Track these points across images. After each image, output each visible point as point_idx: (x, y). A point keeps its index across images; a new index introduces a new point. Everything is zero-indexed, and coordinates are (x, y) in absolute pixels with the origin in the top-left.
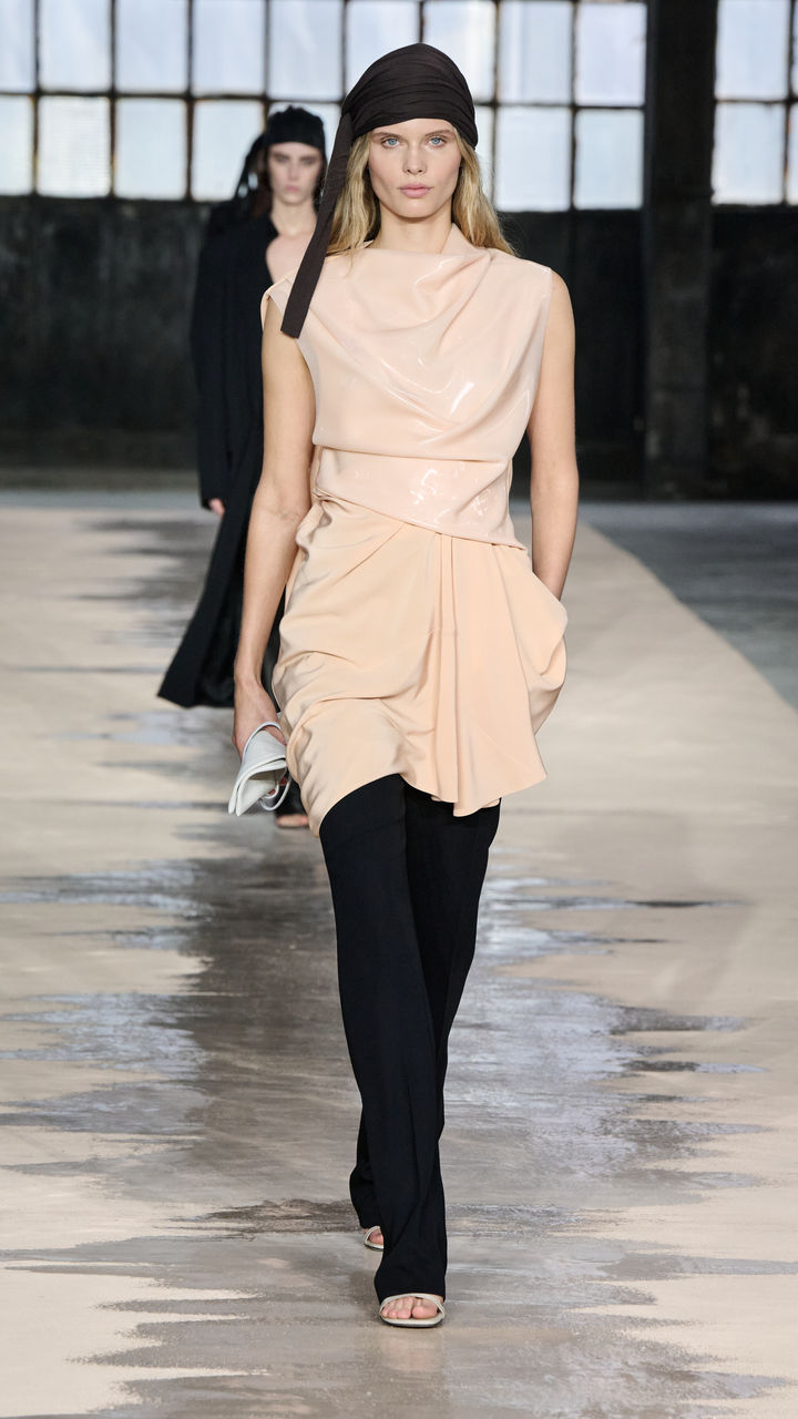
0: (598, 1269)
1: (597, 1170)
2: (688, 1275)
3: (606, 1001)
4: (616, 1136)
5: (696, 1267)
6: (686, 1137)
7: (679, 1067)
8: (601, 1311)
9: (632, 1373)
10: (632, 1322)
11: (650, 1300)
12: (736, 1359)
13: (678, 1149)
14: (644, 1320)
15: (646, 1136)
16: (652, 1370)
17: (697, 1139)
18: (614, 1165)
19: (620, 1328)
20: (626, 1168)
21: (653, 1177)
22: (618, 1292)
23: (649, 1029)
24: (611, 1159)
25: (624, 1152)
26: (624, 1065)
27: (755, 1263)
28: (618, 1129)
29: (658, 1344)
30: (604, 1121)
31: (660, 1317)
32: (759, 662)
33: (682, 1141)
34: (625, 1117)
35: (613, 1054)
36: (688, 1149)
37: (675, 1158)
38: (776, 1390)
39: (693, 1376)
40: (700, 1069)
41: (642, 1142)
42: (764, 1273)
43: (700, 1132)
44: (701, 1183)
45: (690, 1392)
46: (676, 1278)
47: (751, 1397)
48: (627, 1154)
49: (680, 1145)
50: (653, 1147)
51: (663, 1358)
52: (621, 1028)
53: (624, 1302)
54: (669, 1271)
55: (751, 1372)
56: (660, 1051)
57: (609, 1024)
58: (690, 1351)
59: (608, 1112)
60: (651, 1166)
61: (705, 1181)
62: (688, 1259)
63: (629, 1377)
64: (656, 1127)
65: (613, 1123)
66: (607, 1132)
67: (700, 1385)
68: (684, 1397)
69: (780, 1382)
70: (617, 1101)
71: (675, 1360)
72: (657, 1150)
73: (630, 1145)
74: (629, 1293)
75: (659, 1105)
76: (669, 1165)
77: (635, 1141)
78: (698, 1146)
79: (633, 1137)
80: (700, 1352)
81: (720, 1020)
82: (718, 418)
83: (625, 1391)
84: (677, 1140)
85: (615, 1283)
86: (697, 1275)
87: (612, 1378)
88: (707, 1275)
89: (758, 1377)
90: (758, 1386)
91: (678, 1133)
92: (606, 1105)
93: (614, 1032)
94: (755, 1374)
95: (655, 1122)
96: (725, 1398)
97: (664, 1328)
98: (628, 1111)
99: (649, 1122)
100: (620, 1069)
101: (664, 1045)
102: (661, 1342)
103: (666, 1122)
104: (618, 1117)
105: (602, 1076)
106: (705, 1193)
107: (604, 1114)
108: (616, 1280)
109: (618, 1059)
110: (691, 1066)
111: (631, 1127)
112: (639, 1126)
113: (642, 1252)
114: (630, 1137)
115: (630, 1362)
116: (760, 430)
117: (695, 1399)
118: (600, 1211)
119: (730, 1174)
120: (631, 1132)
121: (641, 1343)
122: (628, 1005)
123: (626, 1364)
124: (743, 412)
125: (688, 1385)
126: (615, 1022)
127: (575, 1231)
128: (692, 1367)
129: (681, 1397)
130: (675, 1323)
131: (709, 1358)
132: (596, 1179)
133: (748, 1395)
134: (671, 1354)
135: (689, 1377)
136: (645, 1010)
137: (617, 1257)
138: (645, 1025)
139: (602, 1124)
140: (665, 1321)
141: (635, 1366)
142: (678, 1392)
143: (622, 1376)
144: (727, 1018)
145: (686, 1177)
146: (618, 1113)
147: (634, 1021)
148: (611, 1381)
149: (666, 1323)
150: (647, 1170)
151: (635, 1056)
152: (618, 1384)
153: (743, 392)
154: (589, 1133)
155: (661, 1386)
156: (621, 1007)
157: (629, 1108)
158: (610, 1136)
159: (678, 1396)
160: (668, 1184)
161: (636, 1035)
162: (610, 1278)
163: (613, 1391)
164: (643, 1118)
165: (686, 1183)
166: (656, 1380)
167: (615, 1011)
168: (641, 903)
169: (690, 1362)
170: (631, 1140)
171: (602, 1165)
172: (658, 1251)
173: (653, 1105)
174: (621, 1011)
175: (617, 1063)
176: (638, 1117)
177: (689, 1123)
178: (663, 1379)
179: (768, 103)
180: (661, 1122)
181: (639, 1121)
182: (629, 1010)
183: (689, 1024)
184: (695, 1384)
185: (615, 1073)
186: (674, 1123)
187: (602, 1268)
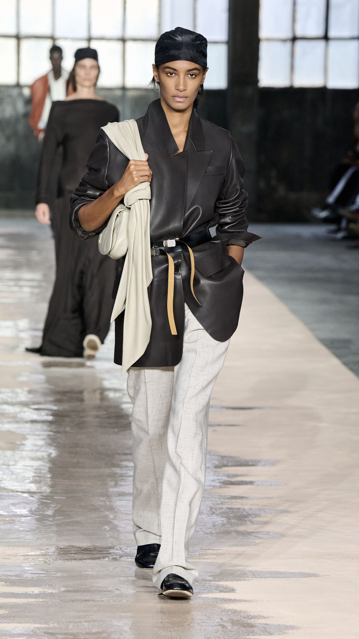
0: (209, 576)
1: (208, 531)
2: (250, 579)
3: (212, 453)
4: (217, 515)
5: (254, 575)
6: (250, 515)
7: (246, 483)
8: (210, 595)
9: (225, 624)
10: (225, 601)
11: (232, 590)
12: (272, 617)
13: (246, 521)
14: (230, 600)
15: (231, 515)
16: (234, 623)
17: (254, 516)
18: (216, 528)
19: (219, 604)
20: (222, 530)
21: (234, 534)
22: (218, 587)
23: (232, 466)
24: (215, 526)
25: (220, 522)
26: (220, 482)
27: (281, 573)
28: (218, 512)
29: (236, 610)
30: (211, 508)
31: (237, 598)
32: (282, 298)
33: (247, 517)
34: (221, 506)
35: (215, 478)
36: (250, 521)
37: (244, 525)
38: (290, 631)
39: (253, 625)
40: (256, 484)
41: (229, 518)
42: (285, 578)
43: (255, 513)
44: (256, 536)
45: (251, 632)
46: (245, 580)
47: (279, 634)
48: (222, 524)
49: (246, 519)
50: (234, 520)
51: (239, 617)
52: (219, 465)
53: (221, 591)
54: (241, 577)
55: (279, 623)
56: (237, 476)
57: (214, 464)
58: (251, 614)
59: (214, 504)
60: (233, 529)
61: (258, 535)
62: (250, 571)
63: (223, 626)
64: (235, 511)
65: (216, 509)
66: (213, 513)
67: (256, 629)
68: (248, 635)
69: (292, 628)
70: (218, 499)
71: (244, 618)
72: (236, 521)
73: (223, 519)
74: (223, 587)
75: (237, 501)
76: (242, 528)
77: (225, 517)
78: (255, 519)
79: (225, 515)
80: (256, 614)
81: (264, 461)
82: (262, 184)
83: (221, 632)
84: (245, 516)
85: (217, 583)
86: (254, 579)
87: (216, 626)
88: (259, 579)
89: (283, 625)
90: (282, 629)
91: (245, 513)
92: (212, 501)
93: (216, 467)
94: (281, 624)
95: (235, 509)
96: (267, 635)
97: (239, 603)
98: (222, 503)
99: (232, 508)
100: (219, 484)
101: (239, 473)
102: (238, 610)
103: (239, 508)
104: (218, 506)
105: (210, 488)
106: (258, 541)
107: (211, 505)
108: (217, 581)
109: (218, 479)
110: (251, 483)
111: (224, 510)
112: (227, 511)
113: (229, 568)
114: (223, 515)
115: (224, 619)
116: (281, 191)
117: (253, 635)
118: (209, 549)
119: (269, 532)
120: (223, 513)
121: (229, 610)
122: (223, 455)
123: (222, 620)
124: (274, 182)
125: (251, 629)
126: (217, 463)
127: (198, 559)
128: (252, 621)
129: (247, 635)
130: (244, 601)
131: (260, 617)
132: (208, 535)
133: (278, 633)
134: (242, 615)
135: (251, 626)
136: (230, 457)
137: (218, 571)
138: (230, 464)
139: (211, 510)
140: (240, 600)
141: (226, 621)
142: (246, 633)
143: (220, 625)
144: (268, 461)
145: (249, 533)
146: (218, 504)
147: (225, 462)
148: (215, 628)
149: (240, 601)
150: (231, 531)
151: (225, 478)
152: (218, 629)
153: (274, 173)
154: (204, 514)
155: (238, 630)
156: (219, 456)
157: (223, 502)
158: (214, 515)
159: (246, 634)
160: (241, 537)
161: (226, 469)
162: (215, 581)
163: (216, 632)
164: (230, 506)
165: (249, 536)
166: (236, 627)
167: (216, 458)
168: (228, 408)
169: (251, 618)
170: (224, 517)
171: (210, 528)
172: (237, 568)
173: (234, 501)
174: (219, 458)
175: (218, 481)
176: (227, 506)
177: (251, 509)
178: (239, 627)
179: (284, 41)
180: (238, 508)
181: (228, 508)
182: (223, 457)
183: (250, 463)
184: (253, 629)
185: (216, 486)
186: (243, 509)
187: (211, 576)
